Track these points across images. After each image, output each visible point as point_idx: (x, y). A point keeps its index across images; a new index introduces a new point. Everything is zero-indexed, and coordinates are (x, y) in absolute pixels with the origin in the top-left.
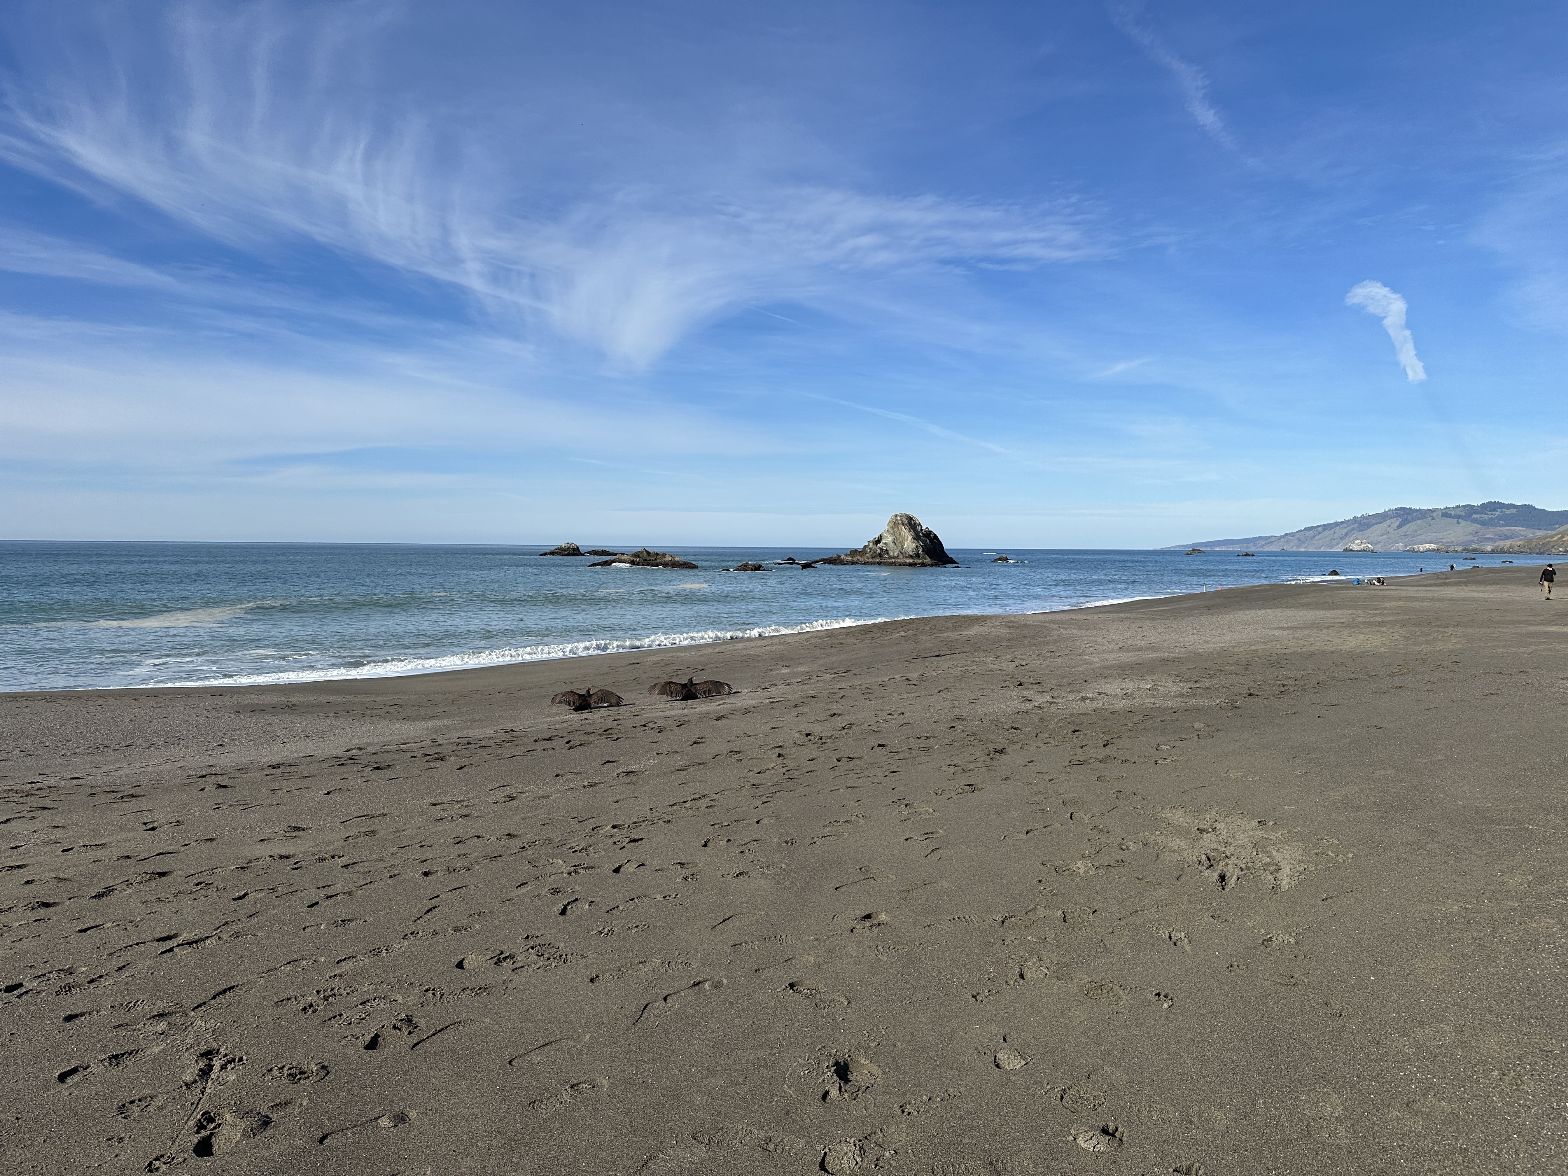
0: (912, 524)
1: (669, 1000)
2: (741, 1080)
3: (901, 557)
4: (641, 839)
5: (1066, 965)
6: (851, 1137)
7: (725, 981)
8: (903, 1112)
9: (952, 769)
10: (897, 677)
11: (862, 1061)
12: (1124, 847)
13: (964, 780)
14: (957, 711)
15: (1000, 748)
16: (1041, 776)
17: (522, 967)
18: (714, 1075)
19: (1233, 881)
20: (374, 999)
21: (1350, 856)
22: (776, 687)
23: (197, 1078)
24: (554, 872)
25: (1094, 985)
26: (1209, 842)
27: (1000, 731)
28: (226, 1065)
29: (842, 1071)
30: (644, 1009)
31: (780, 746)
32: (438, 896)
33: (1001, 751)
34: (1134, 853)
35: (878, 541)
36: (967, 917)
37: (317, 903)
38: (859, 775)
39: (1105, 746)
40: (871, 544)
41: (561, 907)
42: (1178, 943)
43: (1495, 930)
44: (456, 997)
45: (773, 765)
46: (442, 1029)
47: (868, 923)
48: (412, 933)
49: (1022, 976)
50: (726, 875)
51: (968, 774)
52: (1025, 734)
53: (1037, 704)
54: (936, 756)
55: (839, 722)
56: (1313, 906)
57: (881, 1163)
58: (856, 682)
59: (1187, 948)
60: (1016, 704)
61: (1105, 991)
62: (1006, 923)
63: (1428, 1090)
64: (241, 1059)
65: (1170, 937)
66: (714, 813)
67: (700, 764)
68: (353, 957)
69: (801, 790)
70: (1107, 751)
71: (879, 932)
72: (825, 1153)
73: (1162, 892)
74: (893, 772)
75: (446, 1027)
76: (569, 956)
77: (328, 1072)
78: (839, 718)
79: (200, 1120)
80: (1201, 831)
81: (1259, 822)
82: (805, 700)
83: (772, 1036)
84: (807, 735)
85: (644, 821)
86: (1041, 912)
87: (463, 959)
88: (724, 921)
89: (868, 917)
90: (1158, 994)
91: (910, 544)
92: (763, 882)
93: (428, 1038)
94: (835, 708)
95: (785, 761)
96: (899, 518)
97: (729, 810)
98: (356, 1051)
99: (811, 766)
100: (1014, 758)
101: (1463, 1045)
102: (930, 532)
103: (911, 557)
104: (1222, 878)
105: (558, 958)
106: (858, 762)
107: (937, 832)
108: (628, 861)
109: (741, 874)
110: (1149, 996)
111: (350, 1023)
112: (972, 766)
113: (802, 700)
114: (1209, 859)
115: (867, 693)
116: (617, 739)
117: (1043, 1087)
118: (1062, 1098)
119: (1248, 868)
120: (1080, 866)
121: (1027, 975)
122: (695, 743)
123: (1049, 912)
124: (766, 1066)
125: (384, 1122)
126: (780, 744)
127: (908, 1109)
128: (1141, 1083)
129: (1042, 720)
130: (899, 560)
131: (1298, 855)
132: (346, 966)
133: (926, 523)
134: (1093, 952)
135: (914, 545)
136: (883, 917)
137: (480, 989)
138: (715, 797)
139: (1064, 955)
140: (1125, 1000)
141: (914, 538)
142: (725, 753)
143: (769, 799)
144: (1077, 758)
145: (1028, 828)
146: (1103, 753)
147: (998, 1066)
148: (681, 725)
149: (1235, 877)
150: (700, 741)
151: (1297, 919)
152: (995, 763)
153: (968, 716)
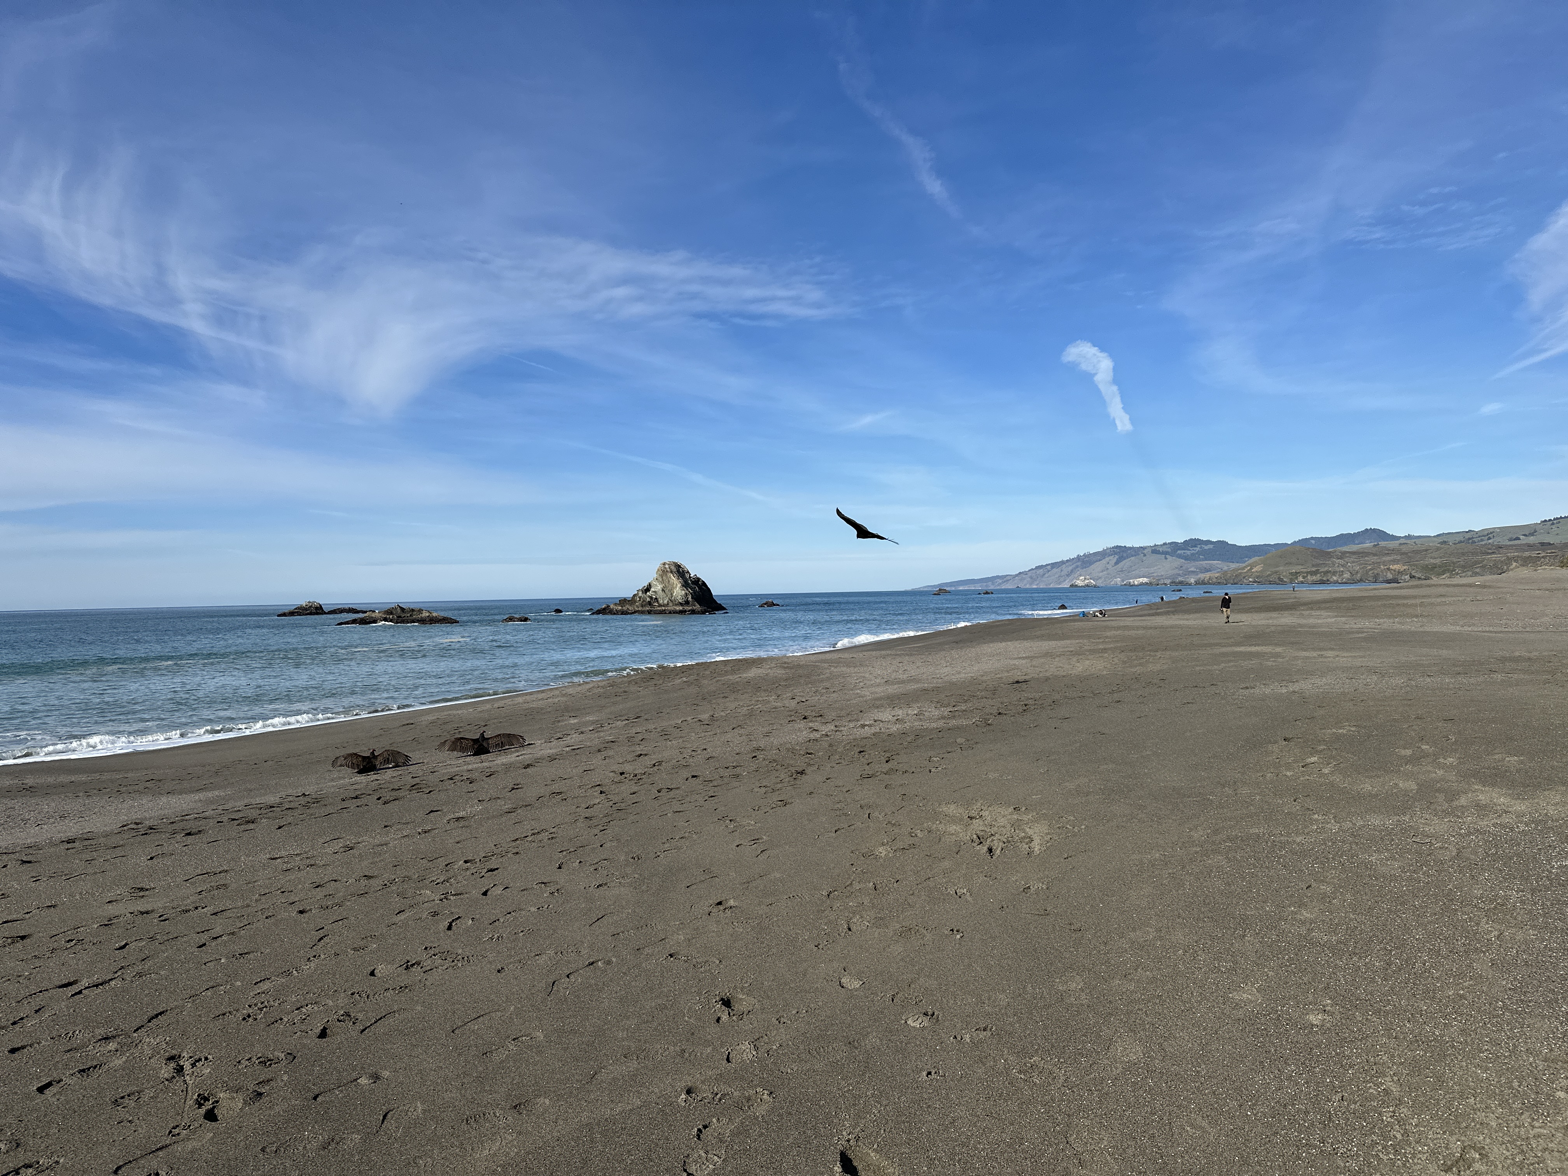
0: (680, 571)
1: (572, 977)
2: (650, 1019)
3: (671, 604)
4: (497, 869)
5: (881, 919)
6: (745, 1041)
7: (614, 960)
8: (780, 1022)
9: (763, 790)
10: (689, 719)
11: (741, 996)
12: (913, 835)
13: (775, 797)
14: (754, 744)
15: (800, 769)
16: (839, 789)
17: (431, 970)
18: (628, 1019)
19: (998, 852)
20: (307, 1006)
21: (1083, 827)
22: (569, 737)
23: (175, 1074)
24: (426, 900)
25: (904, 929)
26: (977, 826)
27: (797, 757)
28: (195, 1063)
29: (727, 1003)
30: (553, 985)
31: (599, 785)
32: (323, 928)
33: (802, 773)
34: (921, 838)
35: (647, 589)
36: (800, 895)
37: (204, 945)
38: (683, 802)
39: (887, 762)
40: (640, 593)
41: (446, 924)
42: (962, 896)
43: (1184, 867)
44: (381, 996)
45: (598, 801)
46: (381, 1018)
47: (721, 907)
48: (315, 957)
49: (850, 929)
50: (587, 888)
51: (778, 792)
52: (820, 758)
53: (823, 733)
54: (746, 781)
55: (647, 761)
56: (1058, 863)
57: (771, 1053)
58: (651, 727)
59: (970, 899)
60: (805, 735)
61: (913, 933)
62: (832, 895)
63: (1138, 966)
64: (206, 1059)
65: (956, 893)
66: (557, 843)
67: (526, 806)
68: (268, 979)
69: (632, 818)
70: (890, 765)
71: (732, 913)
72: (729, 1053)
73: (946, 864)
74: (712, 797)
75: (384, 1017)
76: (470, 958)
77: (295, 1057)
78: (646, 758)
79: (197, 1100)
80: (971, 818)
81: (1015, 809)
82: (606, 745)
83: (665, 990)
84: (622, 774)
85: (493, 855)
86: (856, 886)
87: (374, 970)
88: (598, 920)
89: (720, 903)
90: (952, 930)
91: (679, 592)
92: (622, 889)
93: (371, 1025)
94: (639, 750)
95: (608, 796)
96: (667, 566)
97: (571, 840)
98: (311, 1040)
99: (634, 798)
100: (812, 778)
101: (1161, 938)
102: (699, 579)
103: (681, 604)
104: (990, 850)
105: (461, 959)
106: (677, 792)
107: (762, 838)
108: (494, 885)
109: (600, 885)
110: (946, 932)
111: (294, 1024)
112: (779, 786)
113: (604, 745)
114: (979, 838)
115: (665, 734)
116: (430, 792)
117: (878, 995)
118: (893, 1000)
119: (1009, 842)
120: (882, 851)
121: (854, 928)
122: (513, 789)
123: (862, 886)
124: (666, 1007)
125: (363, 1081)
126: (598, 783)
127: (782, 1020)
128: (946, 985)
129: (831, 745)
130: (669, 608)
131: (1045, 829)
132: (265, 986)
133: (694, 570)
134: (900, 908)
135: (683, 592)
136: (732, 903)
137: (401, 988)
138: (554, 830)
139: (879, 913)
140: (928, 936)
141: (683, 586)
142: (548, 795)
143: (605, 828)
144: (866, 772)
145: (836, 828)
146: (887, 767)
147: (843, 987)
148: (491, 775)
149: (1000, 849)
150: (516, 787)
151: (1047, 873)
152: (798, 782)
153: (766, 747)
